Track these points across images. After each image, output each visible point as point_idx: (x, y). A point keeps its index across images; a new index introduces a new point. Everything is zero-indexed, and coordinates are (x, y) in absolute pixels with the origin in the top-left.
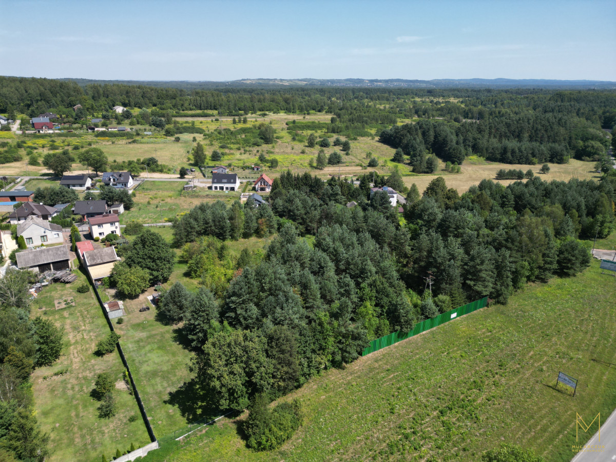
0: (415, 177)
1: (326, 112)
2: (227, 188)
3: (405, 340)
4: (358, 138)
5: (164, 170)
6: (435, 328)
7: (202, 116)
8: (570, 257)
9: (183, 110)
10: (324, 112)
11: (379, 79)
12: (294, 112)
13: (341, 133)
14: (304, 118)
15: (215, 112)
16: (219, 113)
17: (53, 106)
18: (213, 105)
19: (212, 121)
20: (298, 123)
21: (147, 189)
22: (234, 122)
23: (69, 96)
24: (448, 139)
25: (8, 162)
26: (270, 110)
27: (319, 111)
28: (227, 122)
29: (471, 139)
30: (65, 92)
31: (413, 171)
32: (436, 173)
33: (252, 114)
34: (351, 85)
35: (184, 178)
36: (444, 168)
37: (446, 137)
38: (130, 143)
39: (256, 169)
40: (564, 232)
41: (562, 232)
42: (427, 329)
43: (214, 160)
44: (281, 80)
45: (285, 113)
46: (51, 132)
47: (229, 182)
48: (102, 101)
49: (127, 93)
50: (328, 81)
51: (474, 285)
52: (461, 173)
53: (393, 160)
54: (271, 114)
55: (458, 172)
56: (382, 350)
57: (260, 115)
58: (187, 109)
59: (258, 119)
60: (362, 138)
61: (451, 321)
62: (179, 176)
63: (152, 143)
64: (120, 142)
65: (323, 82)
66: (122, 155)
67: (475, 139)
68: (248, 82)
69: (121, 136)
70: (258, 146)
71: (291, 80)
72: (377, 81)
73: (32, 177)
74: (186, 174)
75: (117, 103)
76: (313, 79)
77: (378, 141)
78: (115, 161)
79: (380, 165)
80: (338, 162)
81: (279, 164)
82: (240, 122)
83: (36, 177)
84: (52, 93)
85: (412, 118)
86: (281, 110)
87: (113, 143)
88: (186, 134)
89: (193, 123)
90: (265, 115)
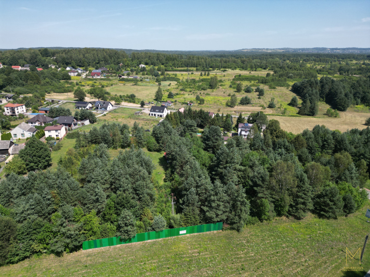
0: (297, 118)
1: (269, 70)
2: (158, 115)
3: (128, 244)
4: (277, 87)
5: (136, 102)
6: (160, 239)
7: (186, 71)
8: (328, 202)
9: (177, 67)
10: (268, 69)
11: (339, 48)
12: (246, 69)
13: (267, 84)
14: (250, 73)
15: (195, 69)
16: (197, 69)
17: (109, 64)
18: (195, 64)
19: (189, 74)
20: (243, 76)
21: (117, 112)
22: (201, 75)
23: (118, 58)
24: (339, 91)
25: (65, 92)
26: (230, 68)
27: (265, 69)
28: (197, 75)
29: (361, 93)
30: (116, 56)
31: (299, 113)
32: (317, 116)
33: (217, 70)
34: (315, 52)
35: (143, 107)
36: (326, 113)
37: (337, 89)
38: (133, 85)
39: (189, 105)
40: (345, 178)
41: (343, 178)
42: (152, 239)
43: (169, 98)
44: (267, 49)
45: (240, 69)
46: (99, 77)
47: (159, 112)
48: (135, 62)
49: (150, 57)
50: (300, 49)
51: (208, 211)
52: (339, 117)
53: (289, 104)
54: (230, 70)
55: (336, 117)
56: (102, 248)
57: (222, 71)
58: (179, 67)
59: (217, 73)
60: (280, 88)
61: (179, 236)
62: (140, 106)
63: (145, 85)
64: (128, 85)
65: (295, 50)
66: (123, 91)
67: (364, 92)
68: (245, 51)
69: (131, 81)
70: (204, 90)
71: (274, 49)
72: (336, 49)
73: (68, 101)
74: (144, 105)
75: (142, 63)
76: (289, 48)
77: (290, 91)
78: (116, 95)
79: (277, 107)
80: (248, 103)
81: (205, 102)
82: (205, 75)
83: (69, 101)
84: (110, 57)
85: (333, 75)
86: (239, 67)
87: (124, 85)
88: (168, 81)
89: (176, 75)
90: (225, 71)
